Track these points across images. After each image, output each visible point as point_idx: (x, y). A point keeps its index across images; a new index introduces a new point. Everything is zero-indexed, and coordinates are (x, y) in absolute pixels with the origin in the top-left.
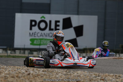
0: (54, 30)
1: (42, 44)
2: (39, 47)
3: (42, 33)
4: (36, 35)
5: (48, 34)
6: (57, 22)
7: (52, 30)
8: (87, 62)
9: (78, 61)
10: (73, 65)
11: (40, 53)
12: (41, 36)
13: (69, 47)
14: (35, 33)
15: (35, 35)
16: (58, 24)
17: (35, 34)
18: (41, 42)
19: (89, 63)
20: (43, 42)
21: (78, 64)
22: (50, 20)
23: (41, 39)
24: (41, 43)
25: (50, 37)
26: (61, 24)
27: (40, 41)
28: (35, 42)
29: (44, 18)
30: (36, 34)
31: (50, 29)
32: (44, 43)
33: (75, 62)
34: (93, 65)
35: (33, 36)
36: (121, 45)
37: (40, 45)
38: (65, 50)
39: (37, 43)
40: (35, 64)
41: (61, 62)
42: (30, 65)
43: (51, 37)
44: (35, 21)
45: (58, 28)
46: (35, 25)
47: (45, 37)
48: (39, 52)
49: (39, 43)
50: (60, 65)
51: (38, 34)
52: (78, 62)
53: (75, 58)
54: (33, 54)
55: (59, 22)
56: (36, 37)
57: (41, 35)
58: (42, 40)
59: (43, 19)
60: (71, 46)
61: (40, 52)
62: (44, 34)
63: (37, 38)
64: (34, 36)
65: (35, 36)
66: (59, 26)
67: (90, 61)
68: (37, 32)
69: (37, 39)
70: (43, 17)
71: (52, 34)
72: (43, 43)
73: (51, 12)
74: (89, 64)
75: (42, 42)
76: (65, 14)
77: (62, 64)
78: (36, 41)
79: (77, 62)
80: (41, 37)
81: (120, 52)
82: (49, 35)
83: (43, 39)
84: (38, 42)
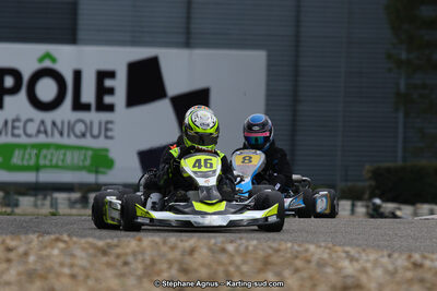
0: (93, 107)
1: (45, 167)
2: (37, 177)
3: (43, 122)
4: (18, 128)
5: (69, 123)
6: (103, 75)
7: (87, 107)
11: (48, 202)
12: (39, 132)
14: (17, 120)
15: (13, 128)
16: (108, 83)
17: (17, 124)
18: (41, 157)
20: (49, 157)
22: (77, 67)
23: (40, 147)
24: (42, 162)
25: (76, 136)
26: (120, 84)
27: (35, 151)
28: (16, 160)
29: (54, 60)
30: (20, 124)
31: (79, 106)
32: (54, 162)
35: (6, 134)
36: (368, 167)
37: (37, 168)
39: (25, 163)
43: (84, 135)
44: (16, 74)
45: (108, 99)
46: (15, 90)
47: (57, 139)
48: (40, 197)
49: (32, 162)
51: (30, 125)
54: (17, 205)
55: (112, 75)
56: (19, 136)
57: (42, 129)
58: (44, 152)
59: (47, 64)
61: (45, 198)
62: (54, 124)
63: (24, 140)
64: (13, 135)
65: (16, 132)
66: (111, 91)
68: (24, 118)
69: (23, 147)
70: (48, 56)
71: (86, 127)
72: (47, 163)
73: (81, 35)
75: (45, 157)
76: (134, 43)
78: (21, 152)
80: (42, 139)
81: (366, 196)
82: (71, 127)
83: (47, 146)
84: (27, 156)
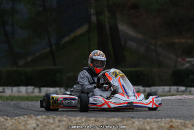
8: (147, 101)
9: (135, 98)
10: (126, 105)
13: (118, 76)
19: (151, 102)
21: (134, 104)
33: (130, 101)
34: (157, 105)
38: (111, 82)
40: (62, 105)
41: (107, 100)
42: (52, 107)
50: (106, 106)
52: (135, 101)
53: (129, 94)
60: (120, 74)
67: (153, 99)
74: (152, 104)
77: (109, 104)
79: (133, 101)
